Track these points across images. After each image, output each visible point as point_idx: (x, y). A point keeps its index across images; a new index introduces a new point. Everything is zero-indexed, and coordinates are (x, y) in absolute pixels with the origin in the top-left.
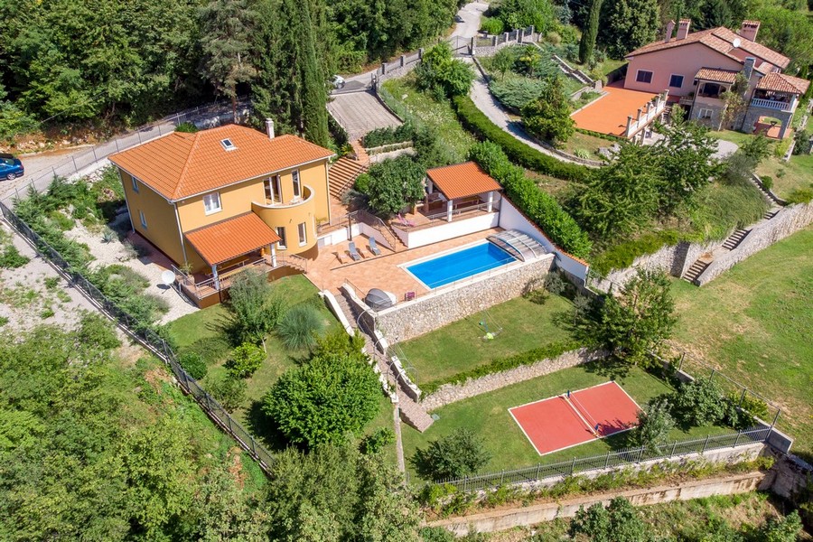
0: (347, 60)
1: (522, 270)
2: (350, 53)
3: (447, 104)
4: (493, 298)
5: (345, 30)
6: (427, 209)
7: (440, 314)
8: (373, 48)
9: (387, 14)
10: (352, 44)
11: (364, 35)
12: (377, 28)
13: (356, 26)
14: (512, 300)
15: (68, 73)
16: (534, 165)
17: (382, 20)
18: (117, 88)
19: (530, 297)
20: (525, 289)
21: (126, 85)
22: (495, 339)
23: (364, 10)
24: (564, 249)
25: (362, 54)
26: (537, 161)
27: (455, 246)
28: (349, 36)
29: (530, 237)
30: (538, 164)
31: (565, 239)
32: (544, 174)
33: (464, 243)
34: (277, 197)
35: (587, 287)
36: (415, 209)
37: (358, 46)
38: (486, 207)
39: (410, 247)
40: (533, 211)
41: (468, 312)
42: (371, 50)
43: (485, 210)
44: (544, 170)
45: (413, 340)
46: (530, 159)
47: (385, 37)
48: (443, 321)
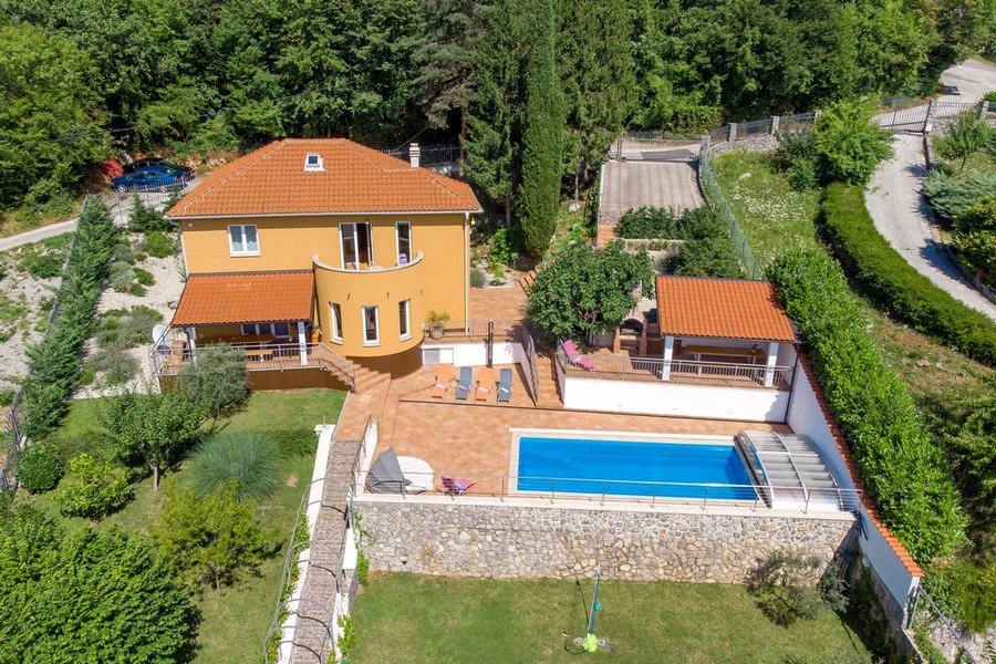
0: (685, 118)
1: (750, 525)
2: (692, 107)
3: (812, 196)
4: (661, 562)
5: (693, 73)
6: (643, 348)
7: (511, 549)
8: (734, 102)
9: (760, 49)
10: (699, 95)
11: (717, 81)
12: (739, 69)
13: (709, 66)
14: (716, 586)
15: (262, 75)
16: (924, 321)
17: (749, 56)
18: (308, 102)
19: (766, 597)
20: (760, 573)
21: (324, 99)
22: (598, 655)
23: (723, 41)
24: (881, 512)
25: (713, 112)
26: (933, 312)
27: (658, 430)
28: (697, 82)
29: (822, 462)
30: (936, 320)
31: (884, 488)
32: (944, 344)
33: (682, 431)
34: (364, 259)
35: (909, 633)
36: (617, 344)
37: (709, 98)
38: (762, 373)
39: (567, 405)
40: (841, 403)
41: (589, 568)
42: (730, 107)
43: (757, 380)
44: (945, 335)
45: (439, 579)
46: (917, 305)
47: (752, 85)
48: (518, 566)
